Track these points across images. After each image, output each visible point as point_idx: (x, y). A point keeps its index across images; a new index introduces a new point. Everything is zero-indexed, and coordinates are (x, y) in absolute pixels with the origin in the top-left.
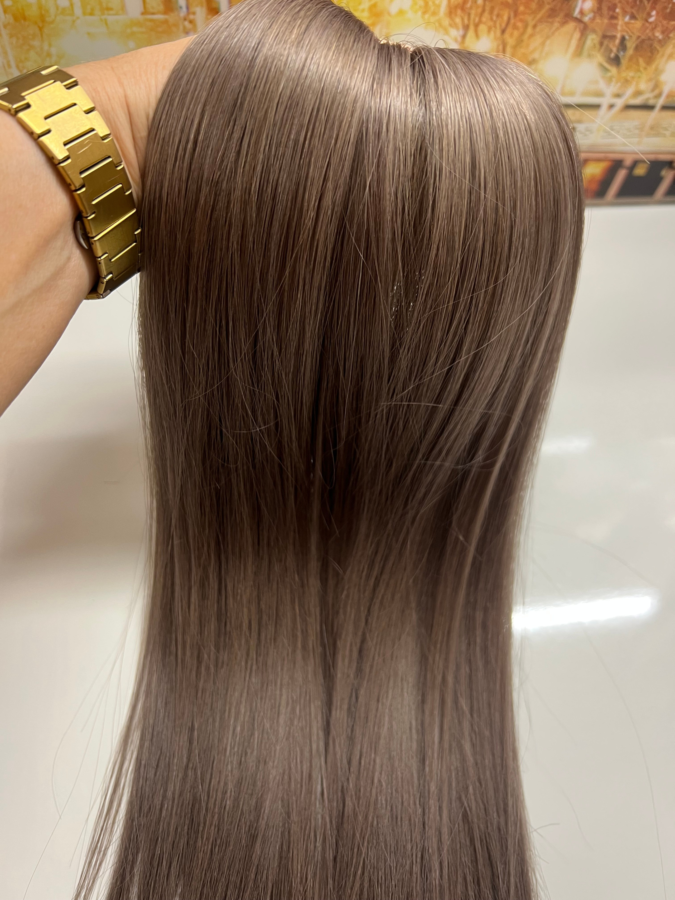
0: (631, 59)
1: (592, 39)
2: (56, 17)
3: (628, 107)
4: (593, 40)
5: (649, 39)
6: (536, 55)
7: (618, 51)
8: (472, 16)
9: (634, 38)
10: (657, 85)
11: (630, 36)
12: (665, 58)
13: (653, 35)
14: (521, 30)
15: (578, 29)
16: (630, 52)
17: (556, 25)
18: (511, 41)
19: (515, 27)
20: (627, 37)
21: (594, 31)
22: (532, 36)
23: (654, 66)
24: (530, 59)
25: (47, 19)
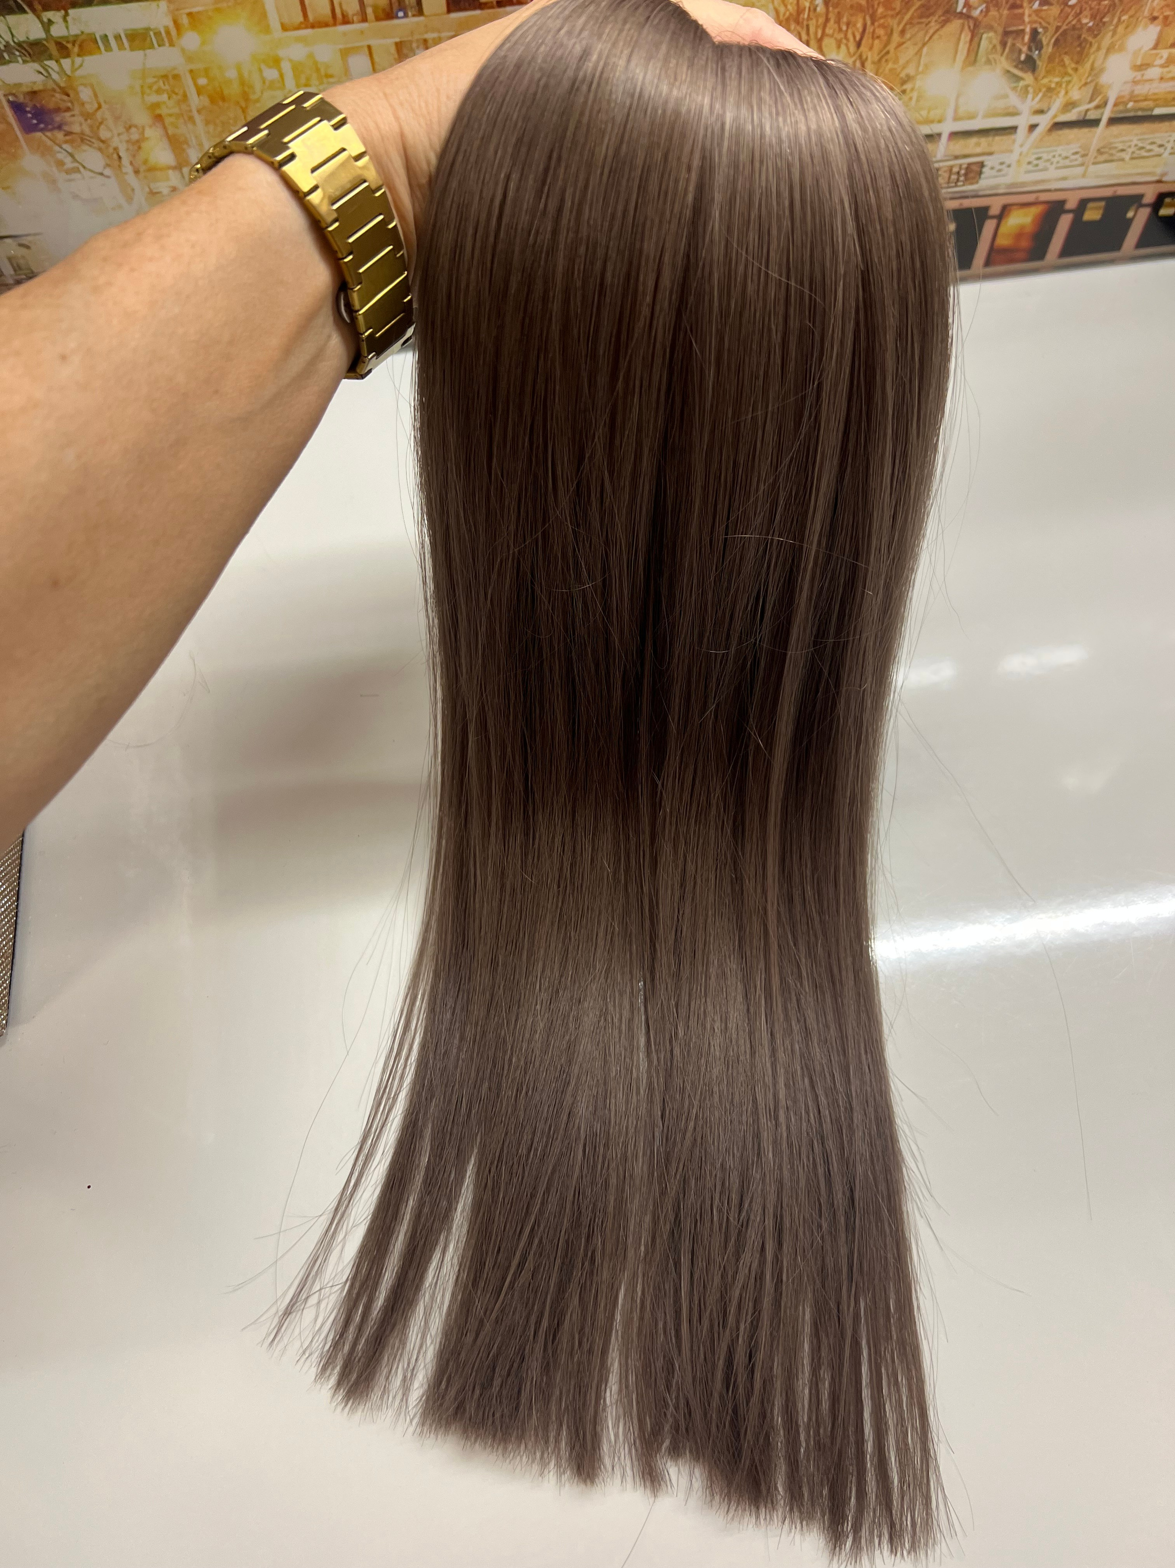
0: (1051, 59)
1: (988, 40)
2: (262, 93)
3: (1058, 126)
4: (990, 40)
5: (1074, 28)
6: (910, 70)
7: (1030, 49)
8: (812, 30)
9: (1052, 30)
10: (1097, 91)
11: (1046, 29)
12: (1103, 52)
13: (1079, 21)
14: (885, 38)
15: (966, 27)
16: (1048, 50)
17: (934, 26)
18: (871, 56)
19: (874, 37)
20: (1040, 30)
21: (990, 28)
22: (900, 45)
23: (1088, 66)
24: (903, 75)
25: (253, 97)
